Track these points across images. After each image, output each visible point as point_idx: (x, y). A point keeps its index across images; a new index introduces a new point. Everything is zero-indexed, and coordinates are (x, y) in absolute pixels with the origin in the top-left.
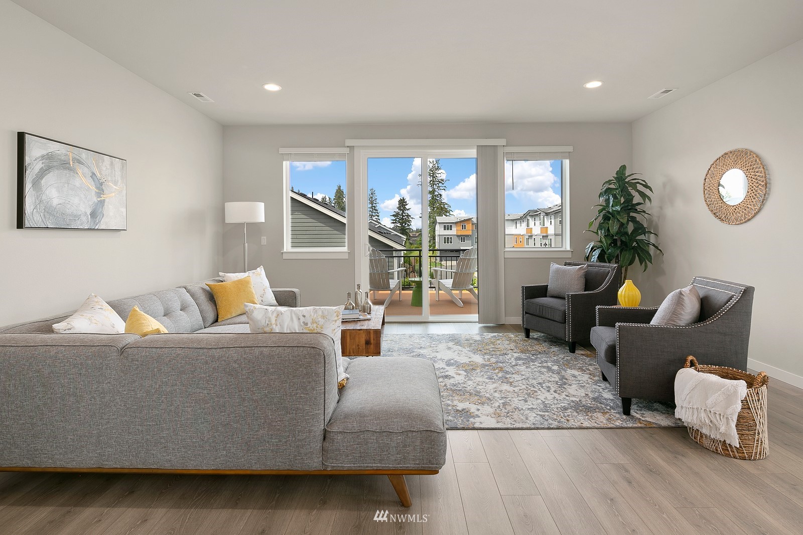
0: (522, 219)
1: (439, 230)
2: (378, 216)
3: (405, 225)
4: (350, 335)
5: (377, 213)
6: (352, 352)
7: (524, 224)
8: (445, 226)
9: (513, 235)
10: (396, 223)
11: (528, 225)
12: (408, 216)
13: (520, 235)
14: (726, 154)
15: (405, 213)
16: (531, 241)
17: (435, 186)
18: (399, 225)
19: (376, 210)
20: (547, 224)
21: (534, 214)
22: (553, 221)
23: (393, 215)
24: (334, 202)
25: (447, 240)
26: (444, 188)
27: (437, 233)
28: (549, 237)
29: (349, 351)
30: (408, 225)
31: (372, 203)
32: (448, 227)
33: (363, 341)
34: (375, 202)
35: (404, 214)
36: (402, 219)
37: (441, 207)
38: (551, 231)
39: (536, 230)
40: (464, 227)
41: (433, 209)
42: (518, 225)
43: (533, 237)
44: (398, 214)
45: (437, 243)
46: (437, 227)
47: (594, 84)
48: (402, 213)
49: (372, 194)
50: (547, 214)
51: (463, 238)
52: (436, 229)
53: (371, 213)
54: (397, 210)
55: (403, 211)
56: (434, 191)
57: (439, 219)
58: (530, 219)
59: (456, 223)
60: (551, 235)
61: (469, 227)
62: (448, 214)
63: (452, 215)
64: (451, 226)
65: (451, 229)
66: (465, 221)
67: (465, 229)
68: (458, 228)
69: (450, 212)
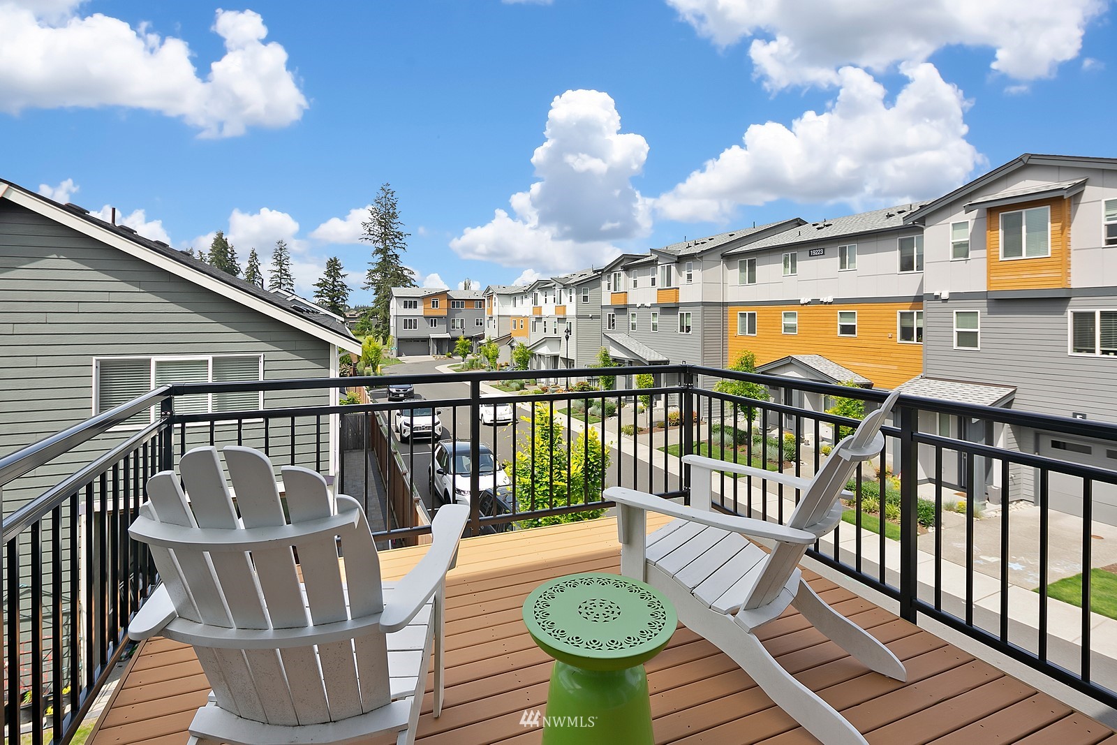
0: (524, 294)
1: (396, 308)
2: (292, 285)
3: (337, 300)
5: (290, 280)
7: (528, 301)
8: (405, 302)
9: (509, 316)
10: (323, 296)
11: (535, 302)
12: (343, 286)
13: (521, 316)
15: (338, 282)
16: (540, 326)
17: (388, 241)
18: (327, 299)
19: (288, 275)
20: (565, 300)
21: (543, 286)
22: (574, 295)
23: (318, 285)
24: (209, 259)
25: (409, 323)
26: (403, 246)
27: (393, 312)
28: (568, 320)
30: (343, 300)
31: (280, 263)
32: (410, 303)
34: (286, 263)
35: (336, 283)
36: (333, 290)
37: (398, 273)
38: (571, 310)
39: (548, 309)
40: (435, 304)
41: (385, 276)
42: (518, 301)
43: (543, 320)
44: (326, 282)
45: (392, 329)
46: (393, 303)
48: (333, 282)
49: (281, 249)
50: (565, 287)
51: (433, 320)
52: (391, 307)
53: (278, 279)
54: (325, 277)
55: (335, 279)
56: (387, 249)
57: (396, 291)
58: (539, 293)
59: (423, 298)
60: (571, 317)
61: (443, 304)
62: (408, 285)
63: (414, 286)
64: (415, 302)
65: (415, 307)
66: (437, 294)
67: (437, 307)
68: (427, 306)
69: (413, 282)
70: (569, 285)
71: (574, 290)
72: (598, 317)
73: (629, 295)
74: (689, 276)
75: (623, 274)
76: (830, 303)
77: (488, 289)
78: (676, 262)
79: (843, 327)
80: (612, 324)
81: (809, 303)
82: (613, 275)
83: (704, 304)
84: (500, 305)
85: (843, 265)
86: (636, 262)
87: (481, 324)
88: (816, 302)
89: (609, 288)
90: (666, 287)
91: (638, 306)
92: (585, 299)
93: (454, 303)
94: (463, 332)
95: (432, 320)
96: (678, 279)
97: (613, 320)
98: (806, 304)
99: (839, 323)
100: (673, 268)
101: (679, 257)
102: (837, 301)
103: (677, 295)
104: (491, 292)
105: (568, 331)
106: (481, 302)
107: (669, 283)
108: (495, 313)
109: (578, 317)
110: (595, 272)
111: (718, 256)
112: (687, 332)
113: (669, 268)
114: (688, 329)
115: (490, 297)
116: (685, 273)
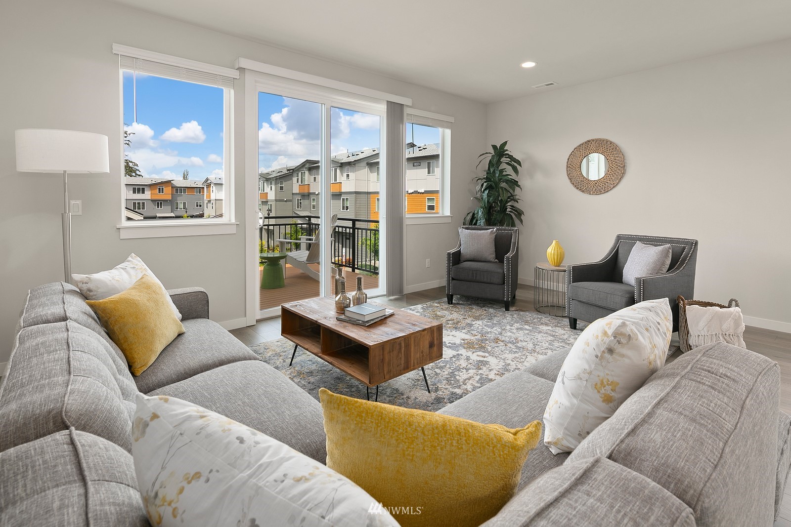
1: (126, 193)
4: (414, 340)
6: (416, 364)
8: (134, 189)
14: (589, 141)
20: (267, 189)
22: (273, 186)
25: (138, 204)
29: (414, 363)
32: (138, 189)
33: (427, 344)
38: (271, 196)
40: (161, 191)
47: (529, 65)
50: (267, 180)
59: (149, 185)
60: (272, 201)
61: (168, 190)
62: (134, 174)
63: (139, 175)
64: (143, 190)
65: (143, 192)
66: (162, 183)
67: (163, 192)
68: (153, 192)
69: (138, 172)
70: (270, 178)
71: (273, 182)
72: (290, 201)
73: (311, 186)
74: (348, 176)
75: (307, 173)
76: (423, 193)
77: (207, 179)
78: (340, 166)
79: (429, 206)
80: (299, 205)
81: (412, 193)
82: (300, 174)
83: (356, 193)
84: (217, 192)
85: (429, 173)
86: (315, 165)
87: (200, 206)
88: (416, 192)
89: (298, 182)
90: (334, 182)
91: (316, 193)
92: (282, 188)
93: (178, 190)
94: (186, 212)
95: (158, 203)
96: (341, 178)
97: (301, 203)
98: (411, 193)
99: (427, 204)
100: (338, 171)
101: (341, 163)
102: (426, 192)
103: (340, 187)
104: (209, 182)
105: (269, 210)
106: (200, 189)
107: (336, 180)
108: (213, 197)
109: (276, 200)
110: (288, 170)
111: (364, 163)
112: (347, 210)
113: (336, 170)
114: (347, 208)
115: (209, 186)
116: (345, 175)
